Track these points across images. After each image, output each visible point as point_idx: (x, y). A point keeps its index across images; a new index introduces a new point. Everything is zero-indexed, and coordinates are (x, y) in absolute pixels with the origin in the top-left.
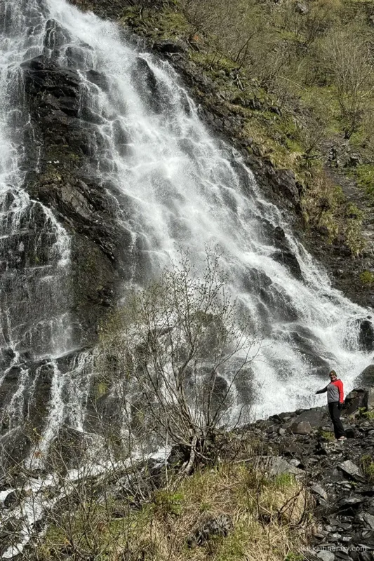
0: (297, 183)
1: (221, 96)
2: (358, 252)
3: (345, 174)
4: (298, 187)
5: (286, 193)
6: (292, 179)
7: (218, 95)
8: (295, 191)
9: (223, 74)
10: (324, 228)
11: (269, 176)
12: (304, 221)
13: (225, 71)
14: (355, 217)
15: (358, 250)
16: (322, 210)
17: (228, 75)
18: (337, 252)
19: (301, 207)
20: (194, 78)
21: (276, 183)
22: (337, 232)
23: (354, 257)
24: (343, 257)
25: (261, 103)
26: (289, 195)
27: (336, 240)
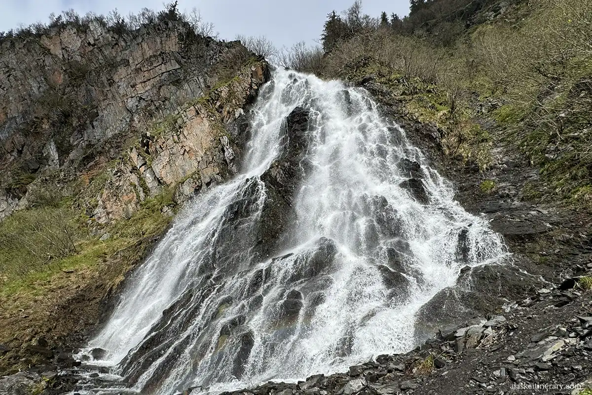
0: (438, 130)
1: (394, 95)
2: (485, 166)
3: (488, 117)
4: (439, 132)
5: (430, 139)
6: (434, 128)
7: (392, 95)
8: (438, 135)
9: (396, 82)
10: (460, 155)
11: (417, 130)
12: (443, 154)
13: (397, 80)
14: (486, 140)
15: (485, 165)
16: (460, 143)
17: (399, 82)
18: (467, 171)
19: (442, 144)
20: (378, 91)
21: (423, 134)
22: (470, 156)
23: (482, 171)
24: (473, 173)
25: (419, 90)
26: (432, 139)
27: (468, 162)
